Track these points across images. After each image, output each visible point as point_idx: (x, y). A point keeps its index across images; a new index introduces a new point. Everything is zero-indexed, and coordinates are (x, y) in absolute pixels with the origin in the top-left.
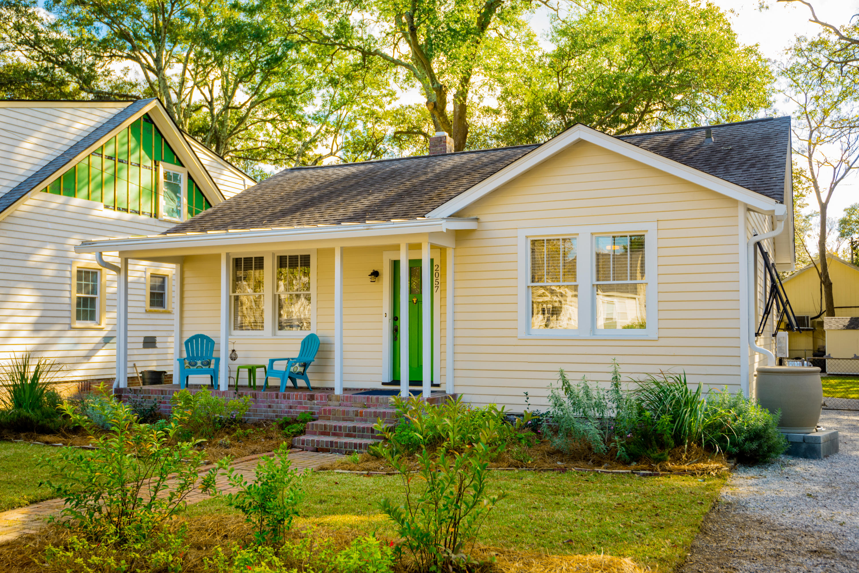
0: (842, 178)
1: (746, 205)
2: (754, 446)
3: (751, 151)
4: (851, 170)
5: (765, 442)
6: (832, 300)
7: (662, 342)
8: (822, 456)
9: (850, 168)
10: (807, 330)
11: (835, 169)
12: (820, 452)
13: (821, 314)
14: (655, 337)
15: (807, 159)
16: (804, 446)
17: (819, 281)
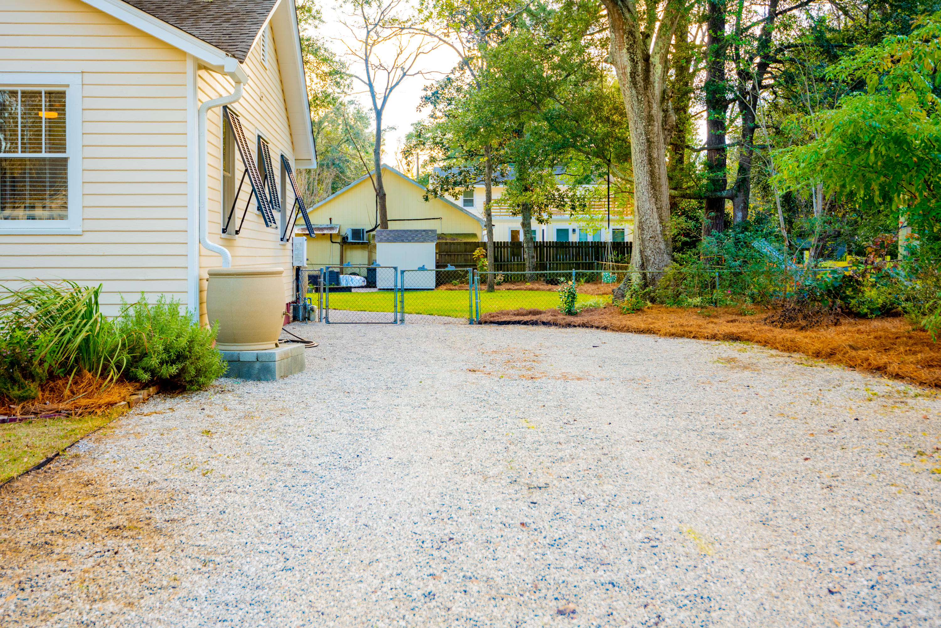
0: (397, 84)
1: (196, 59)
2: (174, 370)
3: (233, 6)
4: (406, 77)
5: (192, 363)
6: (386, 212)
7: (87, 237)
8: (277, 377)
9: (405, 74)
10: (362, 243)
11: (389, 73)
12: (274, 372)
13: (376, 227)
14: (79, 230)
15: (364, 61)
16: (257, 366)
17: (375, 194)
